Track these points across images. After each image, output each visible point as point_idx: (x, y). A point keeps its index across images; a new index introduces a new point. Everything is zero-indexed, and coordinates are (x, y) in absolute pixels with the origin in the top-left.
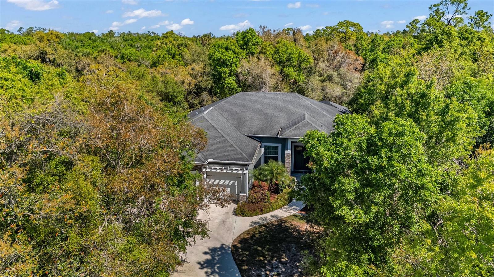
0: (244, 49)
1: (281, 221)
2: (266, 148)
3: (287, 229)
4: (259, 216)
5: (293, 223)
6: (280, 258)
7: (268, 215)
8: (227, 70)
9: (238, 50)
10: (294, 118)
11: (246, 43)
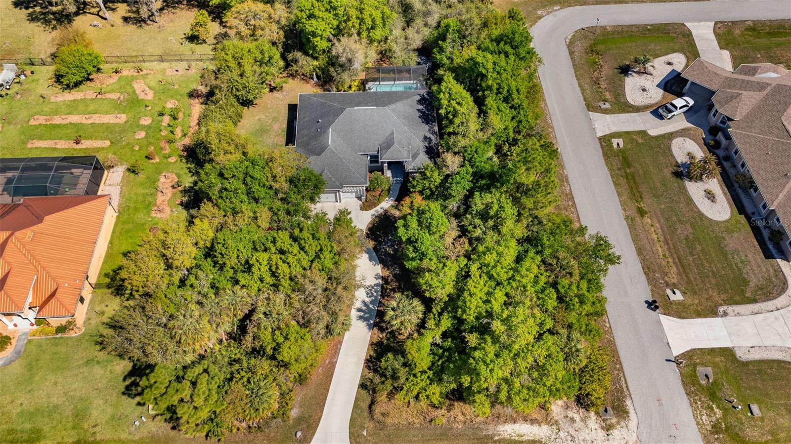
1: (386, 211)
4: (374, 209)
5: (392, 212)
6: (388, 237)
7: (378, 208)
9: (326, 15)
10: (387, 135)
11: (331, 7)
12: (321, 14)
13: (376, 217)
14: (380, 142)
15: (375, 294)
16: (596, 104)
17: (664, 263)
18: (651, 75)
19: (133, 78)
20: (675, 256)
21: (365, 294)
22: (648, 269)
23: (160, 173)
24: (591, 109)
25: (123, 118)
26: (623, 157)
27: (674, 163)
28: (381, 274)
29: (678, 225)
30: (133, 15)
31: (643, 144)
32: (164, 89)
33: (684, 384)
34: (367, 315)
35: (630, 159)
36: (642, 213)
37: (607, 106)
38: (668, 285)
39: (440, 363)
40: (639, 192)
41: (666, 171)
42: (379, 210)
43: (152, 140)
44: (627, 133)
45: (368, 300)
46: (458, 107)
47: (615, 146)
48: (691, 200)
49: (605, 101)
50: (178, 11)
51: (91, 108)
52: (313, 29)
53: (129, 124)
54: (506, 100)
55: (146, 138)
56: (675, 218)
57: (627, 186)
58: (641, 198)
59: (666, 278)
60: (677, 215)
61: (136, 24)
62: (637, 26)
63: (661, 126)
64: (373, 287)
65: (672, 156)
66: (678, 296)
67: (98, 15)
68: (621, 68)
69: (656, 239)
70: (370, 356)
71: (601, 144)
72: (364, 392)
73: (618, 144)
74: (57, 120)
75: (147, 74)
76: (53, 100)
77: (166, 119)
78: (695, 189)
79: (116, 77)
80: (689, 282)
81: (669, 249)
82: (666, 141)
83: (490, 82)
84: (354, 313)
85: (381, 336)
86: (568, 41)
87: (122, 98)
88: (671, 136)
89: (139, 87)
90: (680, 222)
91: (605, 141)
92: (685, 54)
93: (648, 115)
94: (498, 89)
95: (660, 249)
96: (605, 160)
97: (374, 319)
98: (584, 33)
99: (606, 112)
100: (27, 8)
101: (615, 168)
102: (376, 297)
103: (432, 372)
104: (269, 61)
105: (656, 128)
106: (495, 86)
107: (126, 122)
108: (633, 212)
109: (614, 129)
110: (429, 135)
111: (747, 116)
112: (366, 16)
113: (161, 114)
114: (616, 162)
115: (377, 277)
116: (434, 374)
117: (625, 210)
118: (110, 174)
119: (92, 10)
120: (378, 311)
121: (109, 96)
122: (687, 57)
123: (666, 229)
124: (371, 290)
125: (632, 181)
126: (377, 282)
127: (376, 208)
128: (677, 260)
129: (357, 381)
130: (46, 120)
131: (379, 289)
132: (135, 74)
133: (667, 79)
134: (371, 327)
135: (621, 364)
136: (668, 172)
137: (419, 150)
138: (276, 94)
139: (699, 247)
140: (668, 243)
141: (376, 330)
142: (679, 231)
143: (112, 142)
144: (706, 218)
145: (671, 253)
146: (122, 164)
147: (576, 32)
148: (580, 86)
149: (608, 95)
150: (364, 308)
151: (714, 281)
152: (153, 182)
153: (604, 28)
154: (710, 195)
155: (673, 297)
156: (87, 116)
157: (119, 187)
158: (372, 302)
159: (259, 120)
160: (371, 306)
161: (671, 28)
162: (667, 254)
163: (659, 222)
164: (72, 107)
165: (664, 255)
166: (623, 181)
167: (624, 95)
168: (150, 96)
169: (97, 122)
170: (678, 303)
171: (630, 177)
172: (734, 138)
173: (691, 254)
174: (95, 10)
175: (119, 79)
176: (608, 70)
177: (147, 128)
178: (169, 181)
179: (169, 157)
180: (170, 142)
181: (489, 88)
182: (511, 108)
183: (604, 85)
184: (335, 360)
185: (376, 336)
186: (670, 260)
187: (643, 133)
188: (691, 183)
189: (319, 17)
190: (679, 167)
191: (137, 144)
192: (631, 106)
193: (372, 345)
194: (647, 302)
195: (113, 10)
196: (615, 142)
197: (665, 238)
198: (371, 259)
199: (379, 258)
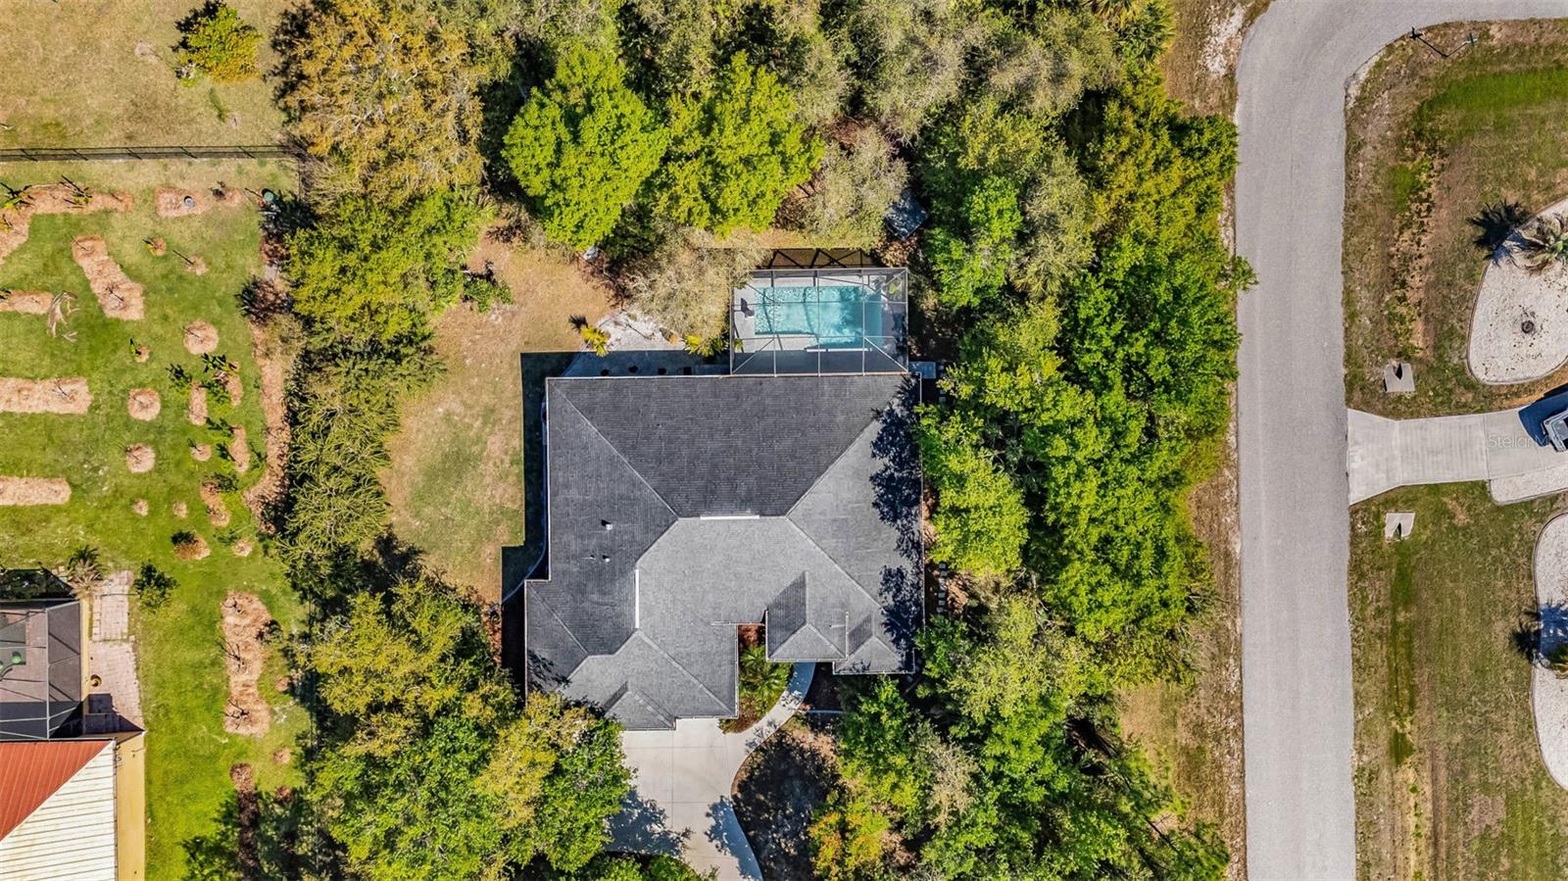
1: (781, 734)
5: (796, 733)
7: (763, 723)
10: (788, 582)
13: (759, 749)
14: (770, 601)
16: (1374, 374)
19: (73, 232)
23: (222, 594)
24: (1357, 396)
25: (80, 394)
26: (1399, 570)
27: (1526, 604)
29: (1475, 796)
31: (1466, 528)
35: (1417, 575)
36: (1399, 751)
37: (1406, 380)
40: (1411, 688)
41: (1499, 626)
42: (766, 729)
43: (176, 479)
44: (1435, 489)
47: (1389, 533)
49: (1405, 358)
55: (158, 469)
56: (1474, 776)
57: (1385, 686)
58: (1412, 704)
60: (1483, 767)
63: (1530, 466)
65: (1531, 577)
68: (1486, 220)
69: (1413, 829)
71: (1353, 528)
73: (1398, 530)
75: (106, 214)
77: (199, 400)
78: (1552, 696)
79: (21, 223)
81: (1434, 858)
82: (1529, 524)
86: (1354, 91)
87: (59, 313)
88: (1550, 507)
89: (94, 269)
90: (1485, 786)
91: (1367, 518)
93: (1510, 424)
95: (1413, 859)
96: (1351, 584)
98: (1414, 53)
99: (1395, 407)
101: (1370, 611)
105: (1517, 476)
107: (94, 407)
108: (1378, 753)
110: (898, 560)
113: (181, 380)
114: (1379, 589)
117: (1361, 751)
118: (97, 602)
121: (21, 304)
123: (1444, 803)
125: (1402, 652)
127: (757, 726)
132: (72, 211)
136: (1501, 630)
137: (869, 620)
139: (1504, 863)
140: (1436, 844)
142: (1474, 813)
143: (74, 488)
144: (1552, 782)
145: (1435, 869)
146: (118, 568)
147: (1390, 48)
149: (1418, 334)
152: (207, 624)
153: (1482, 29)
157: (128, 647)
159: (448, 417)
162: (1425, 874)
163: (1435, 781)
165: (1418, 875)
166: (1379, 654)
167: (1465, 340)
168: (135, 306)
171: (1400, 638)
175: (32, 231)
177: (153, 434)
178: (247, 621)
179: (232, 539)
180: (226, 484)
183: (1416, 291)
187: (1478, 492)
188: (1548, 674)
190: (1537, 617)
191: (140, 494)
192: (1474, 387)
196: (1392, 520)
197: (1435, 827)
199: (762, 868)
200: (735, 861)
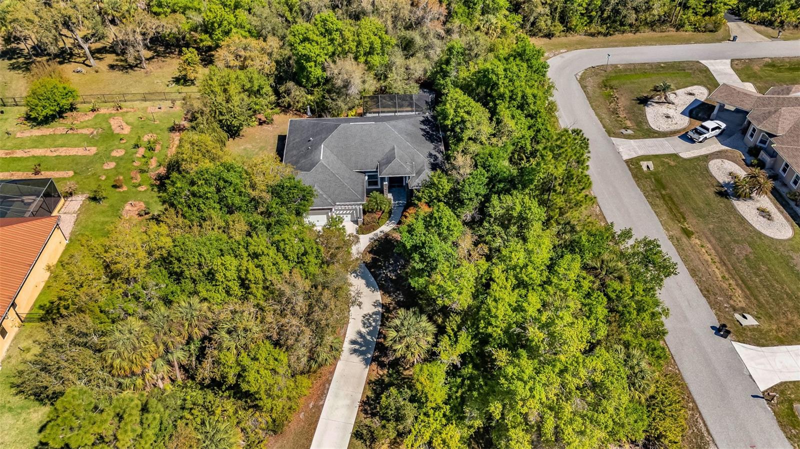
0: (325, 37)
1: (387, 235)
2: (368, 176)
3: (391, 240)
4: (373, 233)
5: (394, 235)
6: (389, 261)
7: (378, 231)
8: (313, 64)
9: (320, 39)
10: (387, 151)
11: (326, 30)
12: (315, 38)
13: (375, 241)
14: (380, 159)
15: (374, 324)
16: (617, 131)
17: (725, 286)
18: (673, 104)
19: (112, 116)
20: (737, 277)
21: (361, 324)
22: (707, 292)
23: (126, 202)
24: (612, 135)
25: (94, 150)
26: (655, 179)
27: (715, 184)
28: (381, 301)
29: (733, 245)
30: (119, 63)
31: (676, 166)
32: (144, 123)
33: (782, 425)
34: (364, 348)
35: (664, 181)
36: (688, 233)
37: (630, 132)
38: (735, 310)
39: (458, 394)
40: (681, 213)
41: (707, 191)
42: (379, 233)
43: (121, 170)
44: (657, 156)
45: (364, 330)
46: (466, 116)
47: (645, 169)
48: (743, 219)
49: (626, 128)
50: (168, 60)
51: (60, 142)
52: (306, 52)
53: (98, 156)
54: (521, 107)
55: (115, 168)
56: (728, 238)
57: (665, 207)
58: (684, 218)
59: (732, 302)
60: (730, 234)
61: (122, 70)
62: (650, 64)
63: (694, 149)
64: (371, 316)
65: (712, 176)
66: (750, 321)
67: (83, 63)
68: (638, 99)
69: (710, 260)
70: (367, 397)
71: (629, 166)
72: (358, 443)
73: (648, 167)
74: (19, 154)
75: (127, 112)
76: (19, 135)
77: (141, 151)
78: (746, 209)
79: (92, 115)
80: (760, 306)
81: (728, 270)
82: (701, 163)
83: (502, 90)
84: (347, 346)
85: (381, 373)
86: (578, 77)
87: (95, 133)
88: (707, 158)
89: (114, 123)
90: (736, 241)
91: (633, 164)
92: (705, 86)
93: (676, 140)
94: (511, 97)
95: (718, 272)
96: (636, 181)
97: (372, 352)
98: (594, 71)
99: (629, 137)
100: (9, 59)
101: (649, 189)
102: (375, 327)
103: (448, 407)
104: (258, 91)
105: (688, 152)
106: (508, 94)
107: (95, 154)
108: (677, 232)
109: (641, 153)
110: (434, 153)
111: (791, 131)
112: (363, 38)
113: (137, 146)
114: (649, 184)
115: (376, 304)
116: (451, 409)
117: (667, 230)
118: (67, 203)
119: (78, 60)
120: (378, 343)
121: (80, 131)
122: (708, 89)
123: (720, 250)
124: (368, 319)
125: (670, 202)
126: (376, 310)
127: (375, 232)
128: (740, 282)
129: (350, 429)
130: (7, 154)
131: (378, 317)
132: (114, 112)
133: (691, 108)
134: (368, 362)
135: (694, 402)
136: (710, 192)
137: (424, 166)
138: (265, 127)
139: (764, 268)
140: (725, 264)
141: (374, 366)
142: (736, 251)
143: (75, 173)
144: (765, 236)
145: (731, 274)
146: (83, 193)
147: (586, 70)
148: (597, 114)
149: (629, 123)
150: (359, 340)
151: (790, 304)
152: (116, 212)
153: (616, 66)
154: (763, 213)
155: (744, 322)
156: (53, 149)
157: (75, 215)
158: (369, 333)
160: (369, 338)
161: (685, 65)
162: (727, 276)
163: (710, 242)
164: (38, 142)
165: (723, 277)
166: (658, 201)
167: (647, 123)
168: (127, 130)
169: (63, 154)
170: (753, 329)
171: (667, 198)
172: (781, 153)
173: (756, 274)
174: (81, 60)
175: (95, 117)
176: (624, 102)
177: (118, 159)
178: (135, 209)
179: (140, 185)
180: (142, 171)
181: (502, 96)
182: (526, 117)
183: (622, 115)
184: (321, 403)
185: (375, 373)
186: (731, 282)
187: (675, 156)
188: (739, 202)
189: (313, 41)
190: (722, 187)
191: (104, 174)
192: (656, 132)
193: (369, 384)
194: (713, 328)
195: (100, 59)
196: (644, 164)
197: (721, 258)
198: (368, 285)
199: (378, 284)
200: (364, 281)
